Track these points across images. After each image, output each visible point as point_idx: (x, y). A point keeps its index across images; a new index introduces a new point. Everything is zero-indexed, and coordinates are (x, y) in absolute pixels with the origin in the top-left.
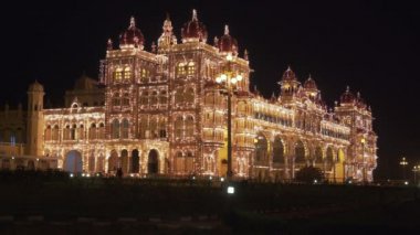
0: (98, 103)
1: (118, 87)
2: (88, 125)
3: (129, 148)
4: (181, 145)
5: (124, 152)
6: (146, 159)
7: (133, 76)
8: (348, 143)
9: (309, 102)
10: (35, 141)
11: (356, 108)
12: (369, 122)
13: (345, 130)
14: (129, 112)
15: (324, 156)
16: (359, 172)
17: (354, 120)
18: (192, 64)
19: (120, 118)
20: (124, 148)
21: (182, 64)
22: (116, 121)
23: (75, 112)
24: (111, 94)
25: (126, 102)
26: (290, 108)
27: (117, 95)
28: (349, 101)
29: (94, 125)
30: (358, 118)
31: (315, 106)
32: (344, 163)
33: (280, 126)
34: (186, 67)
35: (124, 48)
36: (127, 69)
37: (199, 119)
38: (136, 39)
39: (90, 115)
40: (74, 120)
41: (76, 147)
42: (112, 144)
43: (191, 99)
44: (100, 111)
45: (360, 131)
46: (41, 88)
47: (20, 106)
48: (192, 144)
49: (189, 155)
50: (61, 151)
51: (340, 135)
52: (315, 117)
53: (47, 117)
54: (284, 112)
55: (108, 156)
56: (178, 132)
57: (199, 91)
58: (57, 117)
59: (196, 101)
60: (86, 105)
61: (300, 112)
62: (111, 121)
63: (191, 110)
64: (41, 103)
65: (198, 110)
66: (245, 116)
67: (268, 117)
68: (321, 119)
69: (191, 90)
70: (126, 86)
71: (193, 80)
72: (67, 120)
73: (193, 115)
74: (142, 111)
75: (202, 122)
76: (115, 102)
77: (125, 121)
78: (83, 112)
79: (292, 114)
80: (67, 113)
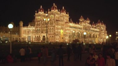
0: (34, 25)
1: (38, 22)
2: (32, 30)
3: (38, 35)
4: (51, 34)
5: (38, 36)
6: (42, 38)
7: (41, 19)
8: (99, 33)
9: (87, 24)
10: (21, 34)
11: (101, 25)
12: (105, 28)
13: (98, 30)
14: (40, 27)
15: (92, 36)
16: (102, 40)
17: (100, 28)
18: (53, 16)
19: (38, 28)
20: (37, 35)
21: (51, 16)
22: (38, 29)
23: (29, 27)
24: (36, 23)
25: (39, 25)
26: (81, 25)
27: (38, 23)
28: (99, 23)
29: (33, 30)
30: (102, 27)
31: (89, 25)
32: (98, 38)
33: (78, 29)
34: (52, 17)
35: (39, 13)
36: (40, 17)
37: (54, 28)
38: (41, 11)
39: (32, 28)
40: (29, 29)
41: (29, 35)
42: (35, 34)
43: (53, 24)
44: (34, 27)
45: (102, 30)
46: (22, 22)
47: (18, 26)
48: (53, 34)
49: (53, 37)
50: (27, 36)
51: (96, 31)
52: (89, 27)
53: (24, 29)
54: (79, 26)
55: (34, 37)
56: (50, 32)
57: (54, 22)
58: (26, 29)
59: (54, 24)
60: (31, 26)
61: (84, 26)
62: (36, 29)
63: (53, 26)
64: (22, 25)
65: (54, 27)
66: (67, 27)
67: (75, 27)
68: (90, 28)
69: (53, 22)
70: (39, 21)
71: (53, 20)
72: (28, 29)
73: (53, 28)
74: (43, 27)
75: (55, 29)
76: (37, 25)
77: (39, 29)
78: (31, 27)
79: (82, 27)
80: (28, 28)
